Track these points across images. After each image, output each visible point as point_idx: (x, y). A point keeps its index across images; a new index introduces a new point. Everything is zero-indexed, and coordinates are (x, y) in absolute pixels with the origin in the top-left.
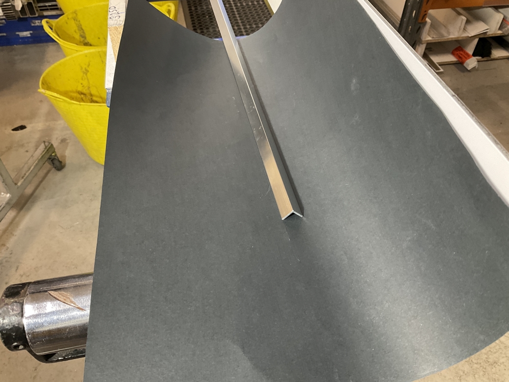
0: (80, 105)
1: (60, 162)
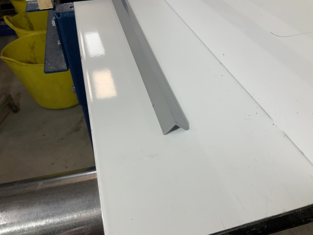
0: (28, 66)
1: (16, 107)
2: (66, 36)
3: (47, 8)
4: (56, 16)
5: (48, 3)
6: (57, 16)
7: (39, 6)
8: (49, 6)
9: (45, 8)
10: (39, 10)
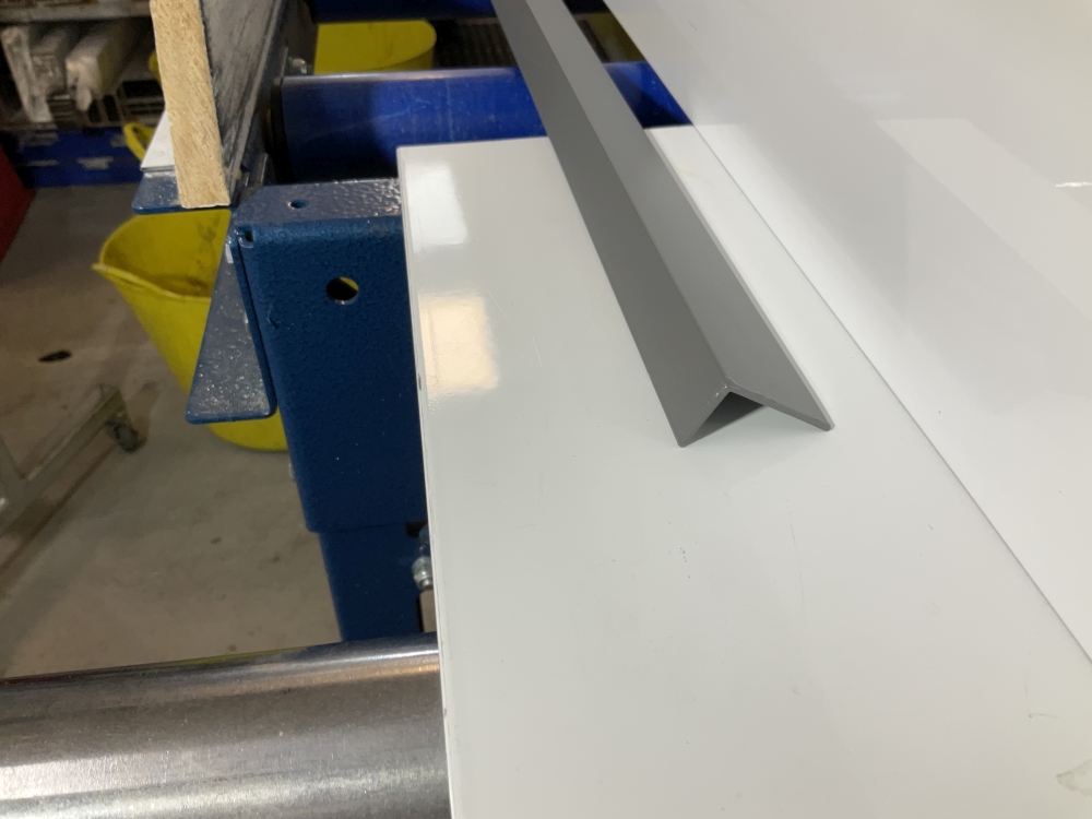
0: (184, 301)
1: (134, 433)
2: (271, 306)
3: (209, 203)
4: (237, 237)
5: (215, 186)
6: (242, 236)
7: (180, 197)
8: (214, 198)
9: (203, 203)
10: (178, 209)
